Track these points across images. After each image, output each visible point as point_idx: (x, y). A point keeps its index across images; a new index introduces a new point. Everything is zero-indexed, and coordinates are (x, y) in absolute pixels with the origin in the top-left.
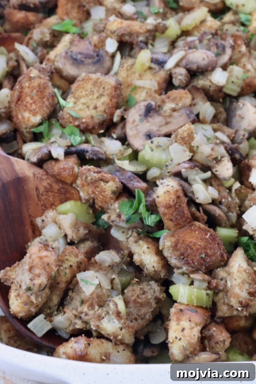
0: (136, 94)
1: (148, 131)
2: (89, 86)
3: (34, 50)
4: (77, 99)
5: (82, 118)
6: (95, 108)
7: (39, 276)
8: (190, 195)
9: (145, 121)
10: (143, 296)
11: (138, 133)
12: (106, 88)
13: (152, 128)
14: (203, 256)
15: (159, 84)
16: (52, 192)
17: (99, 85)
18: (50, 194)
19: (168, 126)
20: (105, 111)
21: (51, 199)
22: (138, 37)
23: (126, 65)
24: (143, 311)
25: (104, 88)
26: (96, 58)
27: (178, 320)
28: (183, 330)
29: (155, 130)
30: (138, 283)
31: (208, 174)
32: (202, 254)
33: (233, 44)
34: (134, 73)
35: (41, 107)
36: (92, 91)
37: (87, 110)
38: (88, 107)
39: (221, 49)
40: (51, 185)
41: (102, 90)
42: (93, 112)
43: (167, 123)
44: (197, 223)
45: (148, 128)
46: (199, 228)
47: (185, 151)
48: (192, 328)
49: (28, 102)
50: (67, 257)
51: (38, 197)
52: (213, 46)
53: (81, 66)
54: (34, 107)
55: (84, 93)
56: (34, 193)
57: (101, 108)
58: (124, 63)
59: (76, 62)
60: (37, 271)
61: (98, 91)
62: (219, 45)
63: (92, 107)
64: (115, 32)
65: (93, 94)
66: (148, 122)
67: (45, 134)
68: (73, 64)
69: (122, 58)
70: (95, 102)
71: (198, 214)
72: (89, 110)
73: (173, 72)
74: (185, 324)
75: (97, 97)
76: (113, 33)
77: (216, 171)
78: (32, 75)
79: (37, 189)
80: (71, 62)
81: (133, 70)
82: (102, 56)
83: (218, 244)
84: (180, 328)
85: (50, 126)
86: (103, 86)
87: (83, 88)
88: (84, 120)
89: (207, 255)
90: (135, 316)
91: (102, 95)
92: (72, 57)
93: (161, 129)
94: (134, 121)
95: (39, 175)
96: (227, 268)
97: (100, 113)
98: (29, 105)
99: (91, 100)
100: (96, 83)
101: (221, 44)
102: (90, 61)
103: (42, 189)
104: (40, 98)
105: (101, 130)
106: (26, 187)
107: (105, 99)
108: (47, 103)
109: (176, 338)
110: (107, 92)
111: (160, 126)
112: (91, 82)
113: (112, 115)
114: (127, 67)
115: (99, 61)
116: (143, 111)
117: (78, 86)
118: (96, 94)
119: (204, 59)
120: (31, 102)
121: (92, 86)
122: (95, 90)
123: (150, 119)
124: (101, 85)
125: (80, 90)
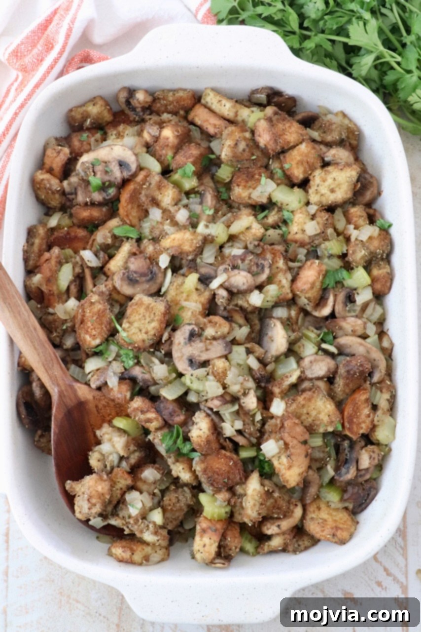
0: (183, 312)
1: (191, 356)
2: (142, 310)
3: (96, 254)
4: (131, 323)
5: (135, 343)
6: (146, 333)
7: (95, 505)
8: (220, 430)
9: (189, 345)
10: (178, 505)
11: (182, 357)
12: (156, 314)
13: (194, 352)
14: (226, 480)
15: (203, 305)
16: (109, 407)
17: (151, 310)
18: (107, 408)
19: (208, 352)
20: (155, 335)
21: (108, 411)
22: (188, 256)
23: (175, 284)
24: (177, 514)
25: (154, 314)
26: (150, 276)
27: (202, 536)
28: (204, 546)
29: (196, 355)
30: (175, 491)
31: (236, 407)
32: (225, 479)
33: (271, 262)
34: (182, 293)
35: (100, 333)
36: (144, 316)
37: (139, 333)
38: (140, 330)
39: (260, 268)
40: (108, 403)
41: (152, 316)
42: (145, 337)
43: (207, 350)
44: (223, 452)
45: (191, 352)
46: (225, 455)
47: (218, 388)
48: (211, 545)
49: (89, 327)
50: (118, 480)
51: (97, 411)
52: (253, 265)
53: (136, 286)
54: (94, 332)
55: (137, 317)
56: (94, 410)
57: (152, 333)
58: (174, 282)
59: (132, 281)
60: (94, 501)
61: (150, 317)
62: (259, 264)
63: (144, 331)
64: (168, 249)
65: (145, 319)
66: (191, 346)
67: (104, 351)
68: (129, 284)
69: (172, 275)
70: (147, 326)
71: (225, 444)
72: (141, 333)
73: (217, 292)
74: (206, 540)
75: (149, 322)
76: (167, 249)
77: (244, 403)
78: (93, 300)
79: (97, 406)
80: (127, 282)
81: (182, 290)
82: (155, 274)
83: (239, 470)
84: (202, 543)
85: (108, 345)
86: (153, 312)
87: (137, 312)
88: (136, 345)
89: (229, 478)
90: (171, 520)
91: (152, 320)
92: (128, 277)
93: (201, 354)
94: (179, 344)
95: (98, 397)
96: (244, 486)
97: (150, 337)
98: (89, 330)
99: (143, 324)
100: (148, 308)
101: (261, 264)
102: (144, 279)
103: (100, 406)
104: (99, 324)
105: (152, 348)
106: (87, 407)
107: (155, 324)
108: (105, 329)
109: (199, 551)
110: (156, 318)
111: (201, 352)
112: (144, 307)
113: (161, 337)
114: (176, 286)
115: (151, 279)
116: (187, 334)
117: (132, 311)
118: (148, 320)
119: (244, 284)
120: (92, 327)
121: (144, 311)
122: (147, 315)
123: (193, 344)
124: (152, 310)
125: (134, 315)
